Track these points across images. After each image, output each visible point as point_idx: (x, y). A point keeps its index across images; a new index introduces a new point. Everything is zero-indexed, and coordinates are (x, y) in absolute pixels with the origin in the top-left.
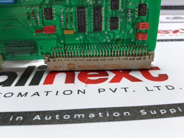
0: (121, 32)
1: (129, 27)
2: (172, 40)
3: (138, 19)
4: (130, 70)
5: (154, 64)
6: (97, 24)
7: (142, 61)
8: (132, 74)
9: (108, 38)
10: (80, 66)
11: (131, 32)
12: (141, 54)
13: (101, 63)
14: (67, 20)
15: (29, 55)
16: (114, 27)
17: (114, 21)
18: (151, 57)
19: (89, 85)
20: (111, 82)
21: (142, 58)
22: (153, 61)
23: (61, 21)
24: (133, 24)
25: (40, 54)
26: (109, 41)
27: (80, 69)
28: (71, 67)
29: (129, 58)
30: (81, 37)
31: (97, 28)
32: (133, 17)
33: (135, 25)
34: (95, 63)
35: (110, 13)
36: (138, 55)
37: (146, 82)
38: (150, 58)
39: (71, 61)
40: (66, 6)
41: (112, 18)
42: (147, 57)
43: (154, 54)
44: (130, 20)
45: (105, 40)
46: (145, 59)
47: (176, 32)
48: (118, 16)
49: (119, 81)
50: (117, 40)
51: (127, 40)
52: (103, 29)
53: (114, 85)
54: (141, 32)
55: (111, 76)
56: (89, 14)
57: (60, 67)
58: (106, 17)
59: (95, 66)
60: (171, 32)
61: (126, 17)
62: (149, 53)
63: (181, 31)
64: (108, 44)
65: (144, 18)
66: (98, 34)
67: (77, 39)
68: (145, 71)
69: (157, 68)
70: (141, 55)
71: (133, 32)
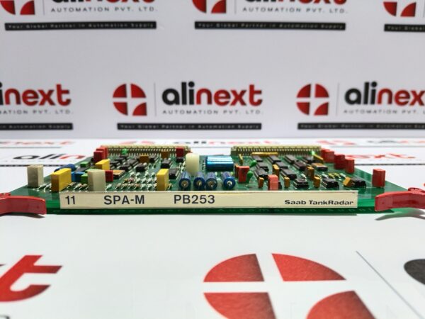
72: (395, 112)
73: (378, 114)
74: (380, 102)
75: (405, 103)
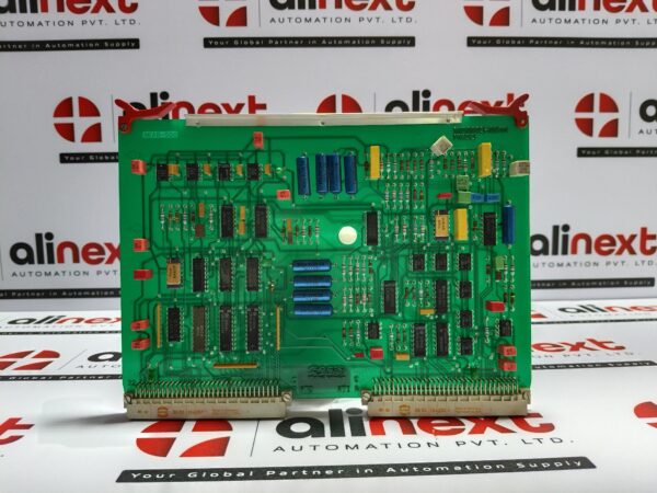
0: (476, 357)
1: (487, 351)
2: (567, 366)
3: (499, 340)
4: (496, 418)
5: (531, 408)
6: (441, 347)
7: (512, 403)
8: (499, 423)
9: (457, 366)
10: (417, 410)
11: (491, 358)
12: (511, 392)
13: (451, 405)
14: (398, 340)
15: (335, 390)
16: (466, 351)
17: (466, 343)
18: (525, 396)
19: (439, 437)
20: (470, 433)
21: (513, 398)
22: (529, 403)
23: (389, 341)
24: (493, 348)
25: (352, 389)
26: (459, 371)
27: (418, 414)
28: (405, 412)
29: (492, 398)
30: (417, 364)
31: (442, 352)
32: (492, 337)
33: (497, 348)
34: (442, 405)
35: (460, 331)
36: (506, 394)
37: (521, 434)
38: (523, 398)
39: (406, 400)
40: (397, 321)
41: (462, 338)
42: (520, 396)
43: (529, 392)
44: (488, 341)
45: (453, 369)
46: (516, 399)
47: (577, 347)
48: (471, 336)
49: (482, 432)
50: (473, 370)
51: (486, 370)
52: (450, 352)
53: (477, 437)
54: (506, 360)
55: (469, 425)
56: (430, 332)
57: (388, 410)
58: (454, 337)
59: (443, 410)
60: (568, 348)
61: (482, 337)
62: (522, 390)
63: (588, 344)
64: (459, 375)
65: (509, 339)
66: (444, 360)
67: (411, 366)
68: (520, 419)
69: (537, 415)
70: (511, 394)
71: (494, 358)
72: (596, 264)
73: (573, 268)
74: (574, 251)
75: (610, 252)
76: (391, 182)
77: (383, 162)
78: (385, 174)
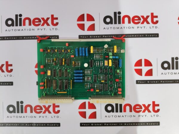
6: (106, 89)
10: (100, 102)
21: (121, 100)
26: (110, 94)
39: (98, 100)
57: (94, 102)
62: (123, 98)
67: (99, 93)
71: (117, 91)
76: (95, 54)
77: (94, 49)
78: (94, 52)
